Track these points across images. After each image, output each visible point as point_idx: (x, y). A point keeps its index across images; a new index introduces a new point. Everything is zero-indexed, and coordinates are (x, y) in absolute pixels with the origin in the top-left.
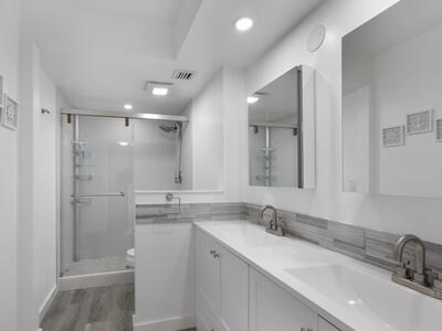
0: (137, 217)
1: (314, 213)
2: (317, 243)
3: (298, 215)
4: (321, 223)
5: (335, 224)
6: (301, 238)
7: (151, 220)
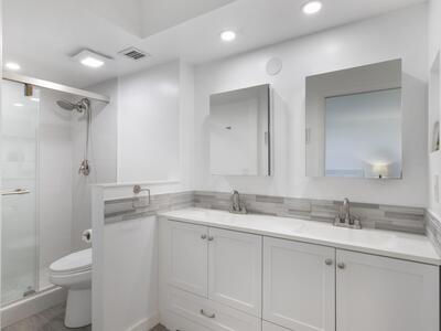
0: (106, 216)
1: (272, 193)
2: (275, 215)
3: (258, 196)
4: (279, 200)
5: (290, 199)
6: (260, 213)
7: (120, 217)
